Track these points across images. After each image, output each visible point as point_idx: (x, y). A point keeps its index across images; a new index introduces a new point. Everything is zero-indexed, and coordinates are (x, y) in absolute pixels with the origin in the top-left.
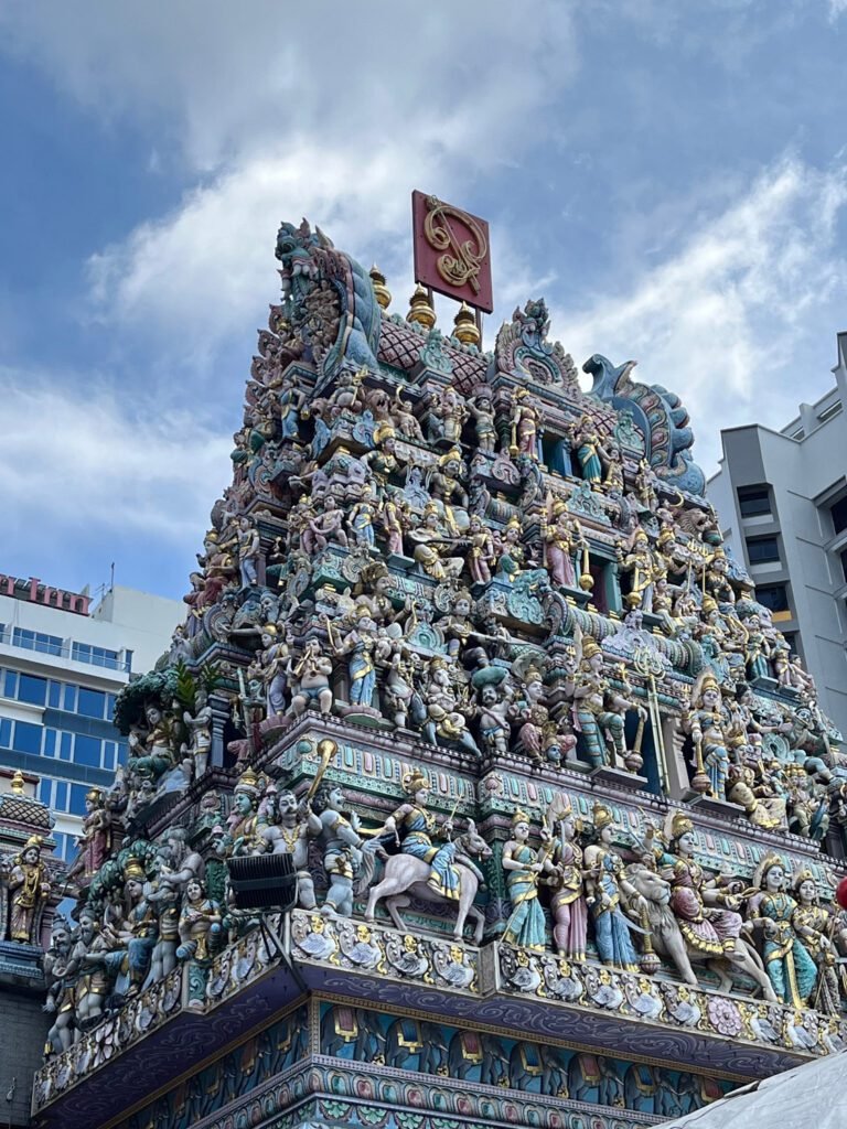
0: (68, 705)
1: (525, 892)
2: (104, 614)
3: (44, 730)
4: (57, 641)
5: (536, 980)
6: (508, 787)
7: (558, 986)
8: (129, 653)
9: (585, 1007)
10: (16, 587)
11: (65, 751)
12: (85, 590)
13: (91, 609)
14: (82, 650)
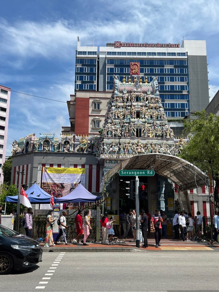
0: (178, 64)
1: (122, 149)
2: (183, 46)
3: (174, 69)
4: (175, 53)
5: (121, 157)
6: (122, 140)
7: (123, 157)
8: (187, 52)
9: (126, 158)
10: (167, 45)
11: (178, 72)
12: (179, 43)
13: (180, 46)
14: (179, 54)
